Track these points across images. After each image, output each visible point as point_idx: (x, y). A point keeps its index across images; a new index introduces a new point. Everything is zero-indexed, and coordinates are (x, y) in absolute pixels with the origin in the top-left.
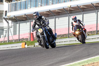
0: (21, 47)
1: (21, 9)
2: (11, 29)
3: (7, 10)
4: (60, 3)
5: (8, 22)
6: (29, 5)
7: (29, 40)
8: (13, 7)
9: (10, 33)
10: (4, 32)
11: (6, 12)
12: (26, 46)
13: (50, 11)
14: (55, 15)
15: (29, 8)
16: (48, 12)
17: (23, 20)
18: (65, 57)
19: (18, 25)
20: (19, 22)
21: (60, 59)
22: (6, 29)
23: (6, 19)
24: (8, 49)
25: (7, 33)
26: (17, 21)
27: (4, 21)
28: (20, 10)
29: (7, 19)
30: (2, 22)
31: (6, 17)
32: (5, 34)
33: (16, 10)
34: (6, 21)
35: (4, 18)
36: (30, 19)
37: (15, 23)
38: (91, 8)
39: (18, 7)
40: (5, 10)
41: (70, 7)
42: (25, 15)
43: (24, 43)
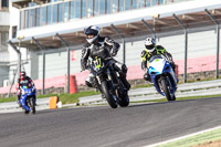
0: (48, 107)
1: (47, 21)
2: (26, 66)
3: (17, 24)
4: (135, 8)
5: (18, 52)
6: (66, 14)
7: (66, 90)
8: (31, 18)
10: (11, 73)
11: (15, 28)
12: (60, 105)
13: (112, 27)
14: (123, 37)
15: (66, 19)
16: (108, 28)
17: (52, 48)
18: (147, 130)
19: (41, 58)
20: (43, 52)
21: (135, 133)
22: (15, 68)
23: (14, 45)
25: (17, 76)
26: (38, 49)
27: (10, 48)
28: (47, 23)
29: (17, 43)
30: (6, 50)
31: (14, 41)
32: (11, 77)
33: (36, 24)
34: (15, 48)
35: (10, 43)
36: (68, 45)
37: (34, 54)
38: (204, 19)
39: (42, 17)
40: (12, 25)
41: (158, 18)
42: (57, 35)
43: (55, 98)
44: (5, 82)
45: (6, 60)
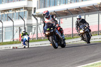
1: (50, 5)
2: (40, 26)
3: (36, 6)
5: (37, 19)
6: (59, 2)
8: (42, 4)
9: (39, 30)
10: (33, 29)
11: (35, 8)
13: (79, 8)
15: (58, 4)
22: (35, 26)
23: (35, 16)
24: (37, 46)
25: (36, 30)
27: (33, 18)
29: (36, 15)
30: (31, 19)
32: (33, 31)
33: (45, 7)
35: (33, 15)
39: (47, 4)
40: (33, 7)
41: (100, 4)
42: (54, 12)
44: (30, 33)
45: (31, 23)
